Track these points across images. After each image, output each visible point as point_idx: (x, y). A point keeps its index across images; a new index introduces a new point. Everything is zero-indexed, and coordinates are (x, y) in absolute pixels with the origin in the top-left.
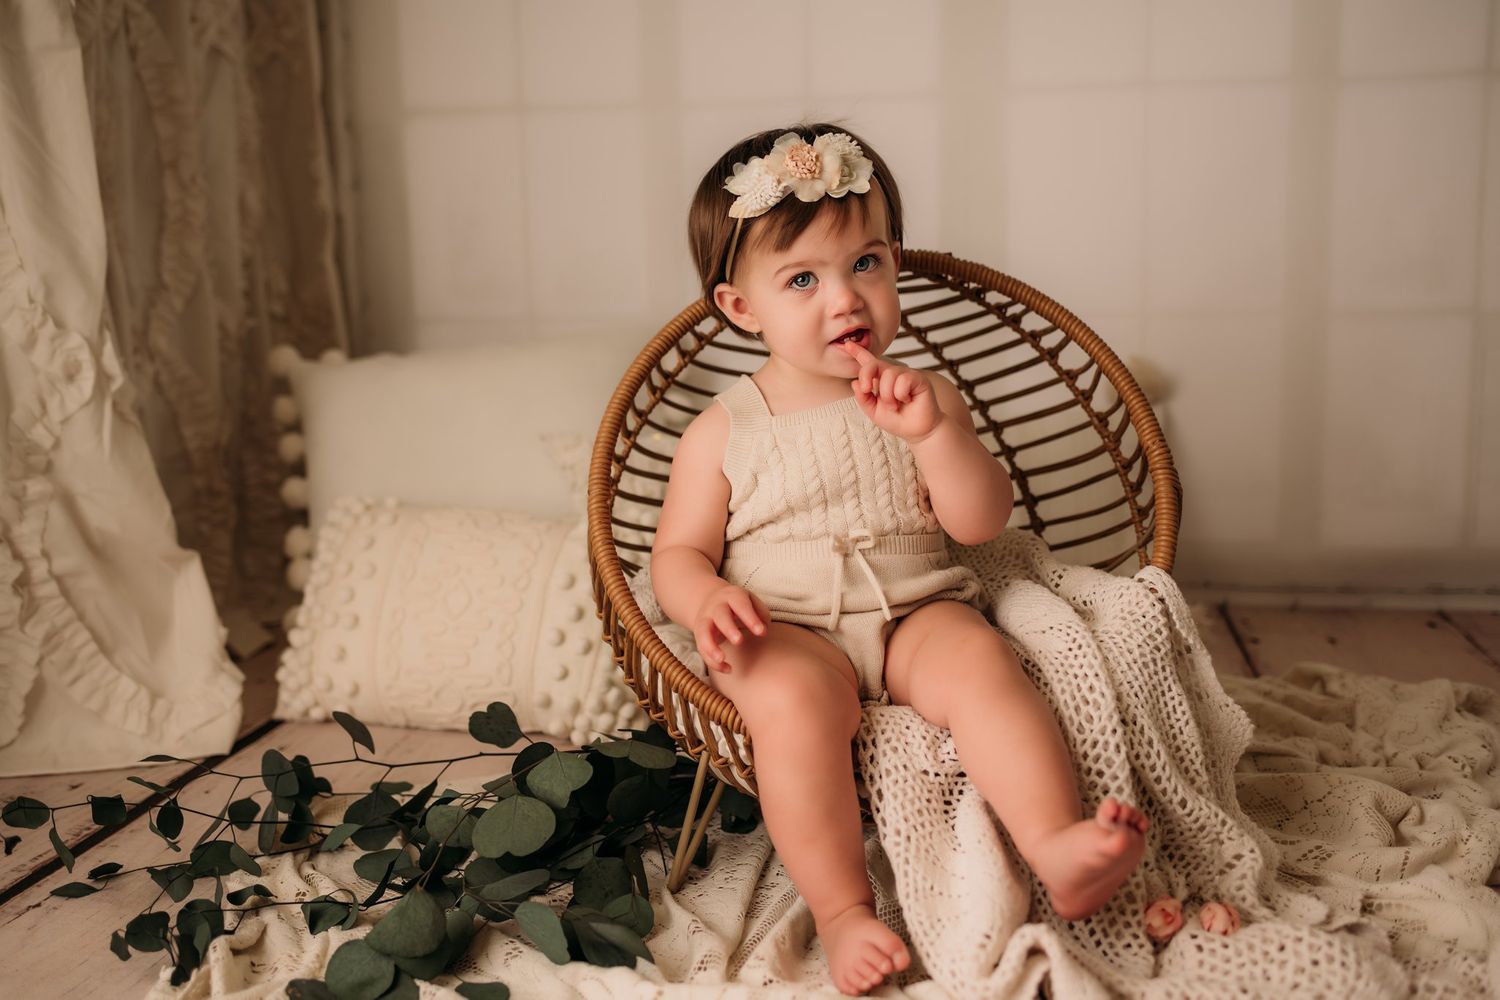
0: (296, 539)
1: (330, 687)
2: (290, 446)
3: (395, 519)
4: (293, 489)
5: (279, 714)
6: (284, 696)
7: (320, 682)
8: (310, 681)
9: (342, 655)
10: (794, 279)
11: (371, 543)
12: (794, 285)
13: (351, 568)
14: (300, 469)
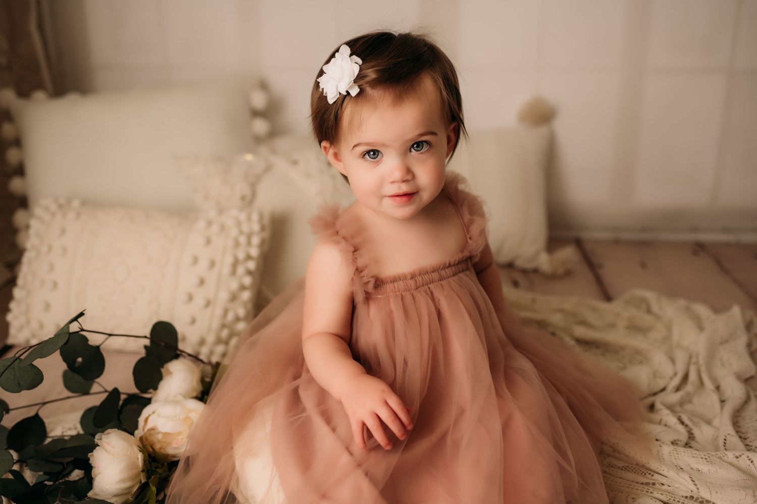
0: (20, 217)
1: (42, 326)
2: (13, 155)
3: (78, 215)
4: (16, 184)
5: (10, 341)
6: (13, 331)
7: (34, 325)
8: (28, 322)
9: (47, 307)
10: (368, 152)
11: (63, 232)
12: (367, 156)
13: (50, 249)
14: (20, 171)
